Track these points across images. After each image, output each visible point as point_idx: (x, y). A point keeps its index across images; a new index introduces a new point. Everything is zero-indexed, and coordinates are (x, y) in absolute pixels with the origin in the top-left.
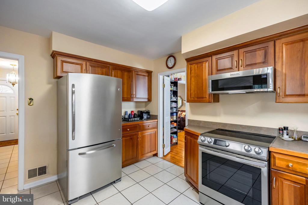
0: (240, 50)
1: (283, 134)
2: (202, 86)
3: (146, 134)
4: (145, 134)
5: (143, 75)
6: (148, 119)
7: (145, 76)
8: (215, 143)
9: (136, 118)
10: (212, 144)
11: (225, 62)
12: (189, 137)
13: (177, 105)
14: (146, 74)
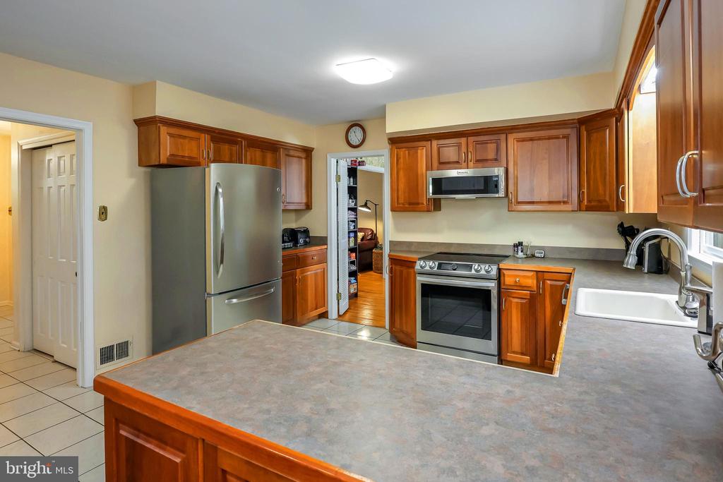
0: (469, 138)
1: (517, 251)
2: (417, 185)
3: (309, 273)
4: (306, 274)
5: (298, 157)
6: (306, 244)
7: (301, 158)
8: (440, 267)
9: (288, 242)
10: (436, 269)
11: (450, 153)
12: (398, 268)
13: (356, 215)
14: (303, 155)
